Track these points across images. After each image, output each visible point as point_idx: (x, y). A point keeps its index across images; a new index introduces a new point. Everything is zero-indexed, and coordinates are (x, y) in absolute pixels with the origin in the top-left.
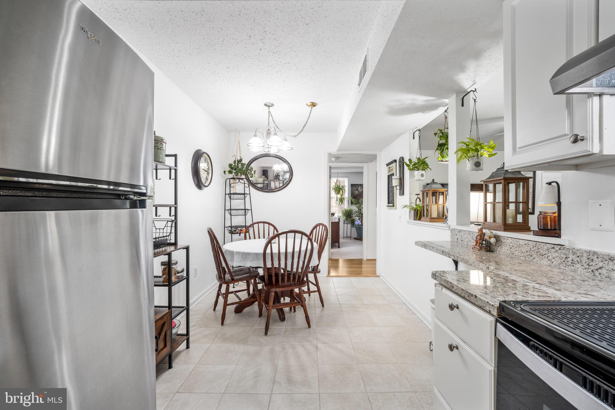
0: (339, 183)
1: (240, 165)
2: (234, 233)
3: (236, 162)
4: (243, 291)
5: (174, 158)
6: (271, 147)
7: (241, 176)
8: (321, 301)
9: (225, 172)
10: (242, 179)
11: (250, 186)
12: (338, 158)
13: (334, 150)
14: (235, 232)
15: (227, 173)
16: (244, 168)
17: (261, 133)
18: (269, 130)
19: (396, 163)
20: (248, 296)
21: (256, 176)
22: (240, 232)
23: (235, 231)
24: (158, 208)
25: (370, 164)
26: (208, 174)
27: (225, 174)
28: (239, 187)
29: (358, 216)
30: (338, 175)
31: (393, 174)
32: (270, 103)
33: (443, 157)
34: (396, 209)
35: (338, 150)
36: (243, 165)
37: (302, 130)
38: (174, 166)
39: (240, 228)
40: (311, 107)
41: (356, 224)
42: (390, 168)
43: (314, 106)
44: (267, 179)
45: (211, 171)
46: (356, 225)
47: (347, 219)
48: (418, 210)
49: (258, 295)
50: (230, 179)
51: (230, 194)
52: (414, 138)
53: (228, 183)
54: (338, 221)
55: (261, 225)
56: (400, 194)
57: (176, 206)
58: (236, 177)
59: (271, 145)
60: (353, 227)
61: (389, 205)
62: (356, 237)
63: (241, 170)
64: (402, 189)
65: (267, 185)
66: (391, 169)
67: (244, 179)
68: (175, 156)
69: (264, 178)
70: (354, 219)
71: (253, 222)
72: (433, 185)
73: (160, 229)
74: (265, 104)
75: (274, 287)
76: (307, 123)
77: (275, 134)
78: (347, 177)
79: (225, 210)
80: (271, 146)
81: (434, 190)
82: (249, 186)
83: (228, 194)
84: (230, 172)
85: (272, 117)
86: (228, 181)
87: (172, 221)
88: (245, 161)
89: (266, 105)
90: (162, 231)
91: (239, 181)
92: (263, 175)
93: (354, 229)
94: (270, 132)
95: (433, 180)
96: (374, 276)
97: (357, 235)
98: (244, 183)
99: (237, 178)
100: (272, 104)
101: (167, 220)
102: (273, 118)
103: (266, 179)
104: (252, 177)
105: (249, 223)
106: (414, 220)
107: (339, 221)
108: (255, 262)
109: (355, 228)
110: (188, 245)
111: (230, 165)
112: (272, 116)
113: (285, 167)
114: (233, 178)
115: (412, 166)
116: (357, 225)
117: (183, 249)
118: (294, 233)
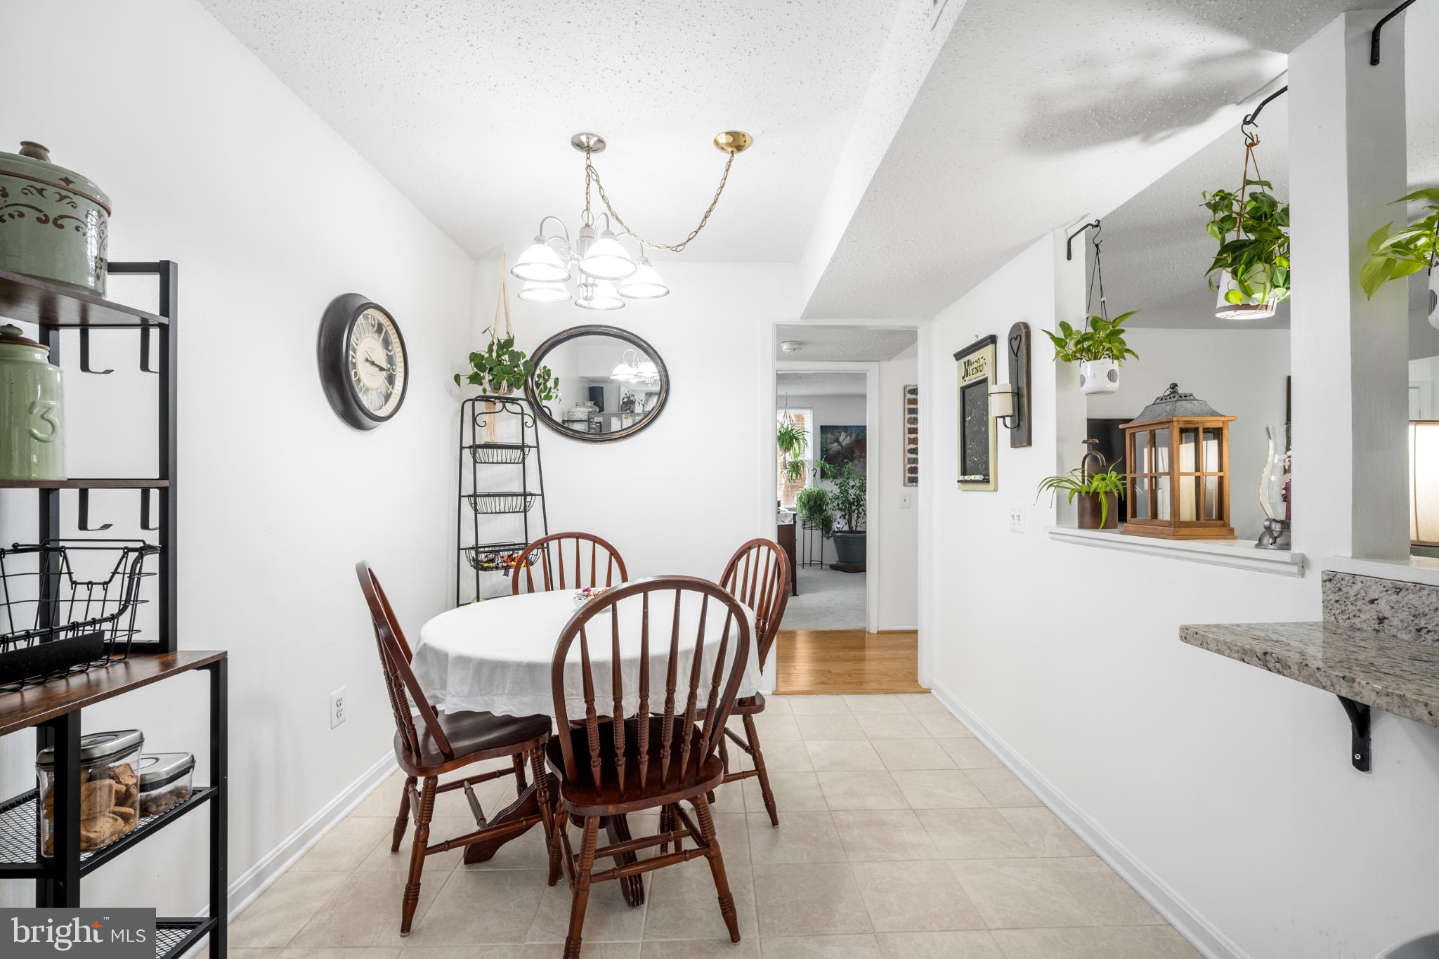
0: (789, 423)
1: (506, 357)
2: (485, 569)
3: (495, 348)
4: (498, 777)
5: (155, 279)
6: (597, 281)
7: (510, 390)
8: (767, 805)
9: (457, 378)
10: (514, 401)
11: (538, 422)
12: (801, 343)
13: (792, 314)
14: (491, 565)
15: (464, 381)
16: (517, 366)
17: (562, 238)
18: (587, 225)
19: (994, 345)
20: (520, 792)
21: (560, 394)
22: (505, 564)
23: (492, 561)
24: (92, 492)
25: (885, 364)
26: (391, 379)
27: (459, 384)
28: (505, 426)
29: (840, 509)
30: (788, 403)
31: (985, 380)
32: (593, 135)
33: (1247, 292)
34: (996, 490)
35: (806, 315)
36: (515, 356)
37: (701, 227)
38: (158, 314)
39: (506, 553)
40: (730, 149)
41: (836, 530)
42: (968, 363)
43: (739, 148)
44: (601, 410)
45: (402, 370)
46: (834, 532)
47: (811, 518)
48: (1096, 494)
49: (547, 802)
50: (473, 400)
51: (475, 447)
52: (1069, 257)
53: (468, 414)
54: (792, 523)
55: (569, 544)
56: (1015, 443)
57: (165, 483)
58: (496, 395)
59: (595, 273)
60: (828, 538)
61: (967, 478)
62: (836, 563)
63: (508, 371)
64: (1024, 425)
65: (601, 426)
66: (976, 365)
67: (520, 402)
68: (164, 270)
69: (591, 407)
70: (828, 517)
71: (547, 534)
72: (1179, 403)
73: (90, 583)
74: (576, 141)
75: (599, 796)
76: (715, 202)
77: (608, 234)
78: (811, 408)
79: (460, 496)
80: (595, 277)
81: (1187, 422)
82: (535, 422)
83: (470, 447)
84: (475, 379)
85: (599, 185)
86: (468, 406)
87: (145, 550)
88: (526, 346)
89: (578, 145)
90: (98, 592)
91: (504, 406)
92: (591, 400)
93: (830, 545)
94: (590, 234)
95: (1174, 386)
96: (915, 690)
97: (837, 559)
98: (523, 414)
99: (496, 398)
100: (600, 141)
101: (122, 545)
102: (601, 188)
103: (598, 410)
104: (548, 397)
105: (536, 534)
106: (1081, 526)
107: (795, 522)
108: (528, 699)
109: (832, 539)
110: (224, 649)
111: (475, 358)
112: (597, 181)
113: (649, 370)
114: (486, 399)
115: (1076, 344)
116: (837, 532)
117: (199, 668)
118: (675, 591)
